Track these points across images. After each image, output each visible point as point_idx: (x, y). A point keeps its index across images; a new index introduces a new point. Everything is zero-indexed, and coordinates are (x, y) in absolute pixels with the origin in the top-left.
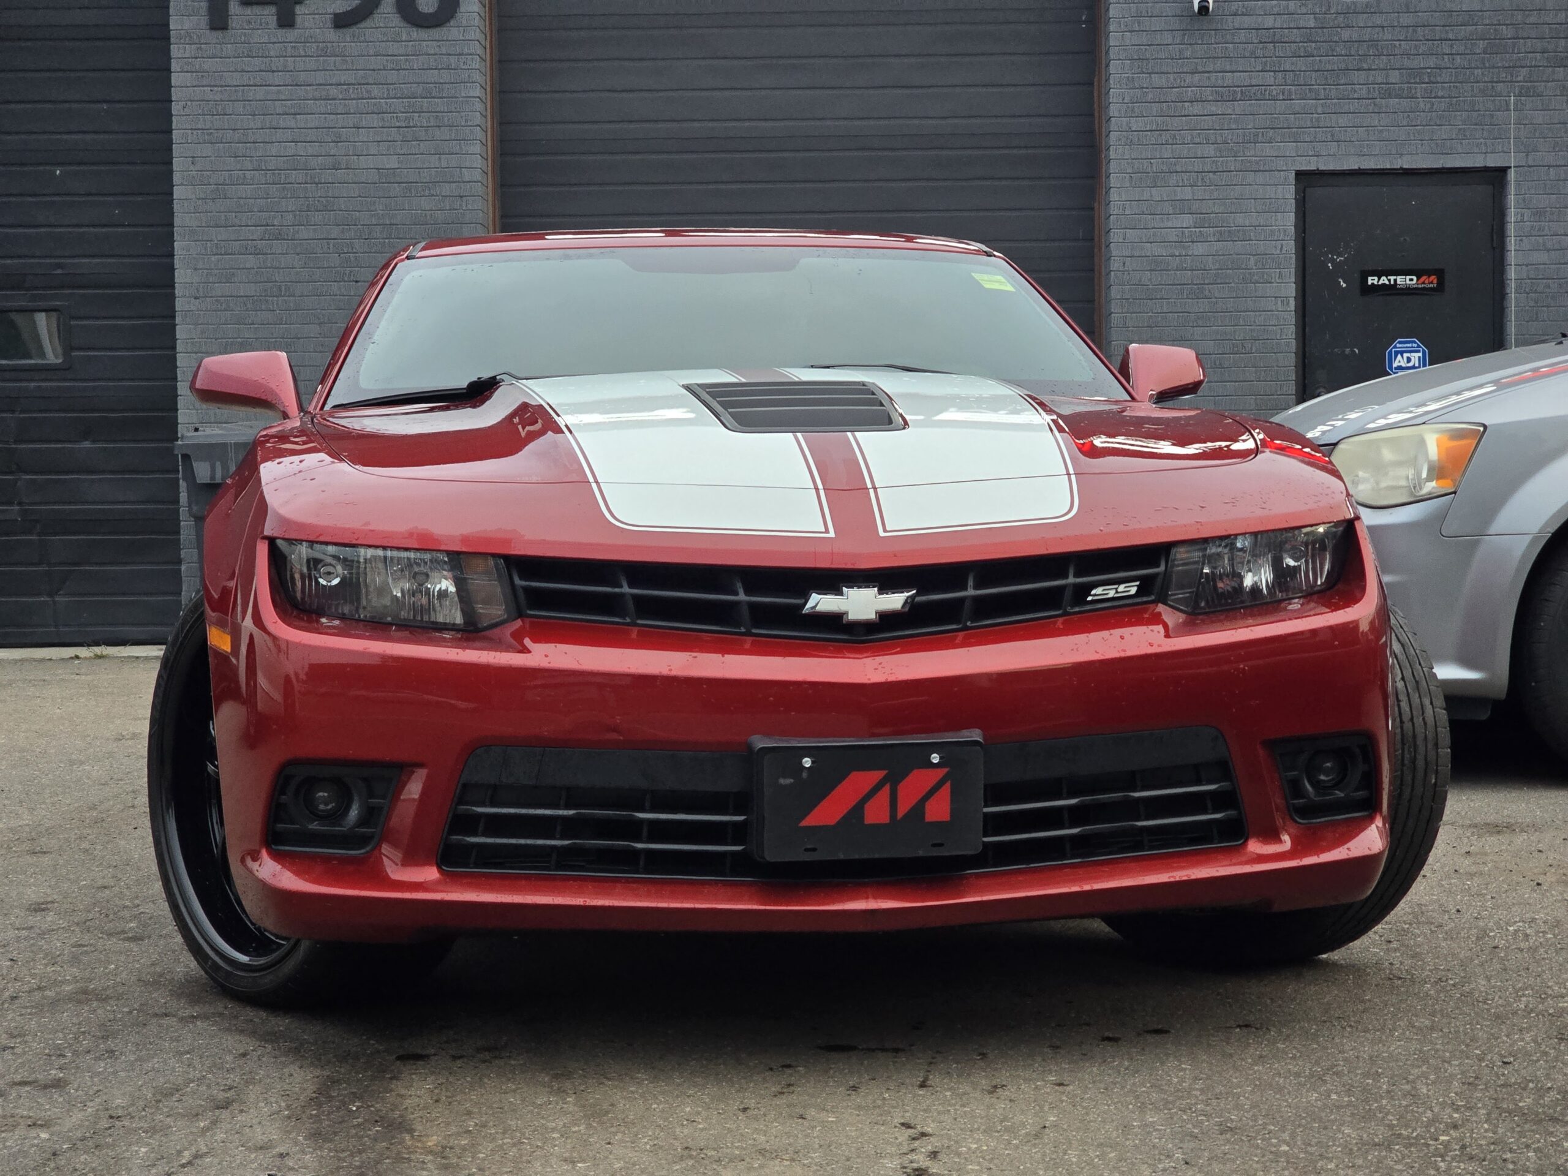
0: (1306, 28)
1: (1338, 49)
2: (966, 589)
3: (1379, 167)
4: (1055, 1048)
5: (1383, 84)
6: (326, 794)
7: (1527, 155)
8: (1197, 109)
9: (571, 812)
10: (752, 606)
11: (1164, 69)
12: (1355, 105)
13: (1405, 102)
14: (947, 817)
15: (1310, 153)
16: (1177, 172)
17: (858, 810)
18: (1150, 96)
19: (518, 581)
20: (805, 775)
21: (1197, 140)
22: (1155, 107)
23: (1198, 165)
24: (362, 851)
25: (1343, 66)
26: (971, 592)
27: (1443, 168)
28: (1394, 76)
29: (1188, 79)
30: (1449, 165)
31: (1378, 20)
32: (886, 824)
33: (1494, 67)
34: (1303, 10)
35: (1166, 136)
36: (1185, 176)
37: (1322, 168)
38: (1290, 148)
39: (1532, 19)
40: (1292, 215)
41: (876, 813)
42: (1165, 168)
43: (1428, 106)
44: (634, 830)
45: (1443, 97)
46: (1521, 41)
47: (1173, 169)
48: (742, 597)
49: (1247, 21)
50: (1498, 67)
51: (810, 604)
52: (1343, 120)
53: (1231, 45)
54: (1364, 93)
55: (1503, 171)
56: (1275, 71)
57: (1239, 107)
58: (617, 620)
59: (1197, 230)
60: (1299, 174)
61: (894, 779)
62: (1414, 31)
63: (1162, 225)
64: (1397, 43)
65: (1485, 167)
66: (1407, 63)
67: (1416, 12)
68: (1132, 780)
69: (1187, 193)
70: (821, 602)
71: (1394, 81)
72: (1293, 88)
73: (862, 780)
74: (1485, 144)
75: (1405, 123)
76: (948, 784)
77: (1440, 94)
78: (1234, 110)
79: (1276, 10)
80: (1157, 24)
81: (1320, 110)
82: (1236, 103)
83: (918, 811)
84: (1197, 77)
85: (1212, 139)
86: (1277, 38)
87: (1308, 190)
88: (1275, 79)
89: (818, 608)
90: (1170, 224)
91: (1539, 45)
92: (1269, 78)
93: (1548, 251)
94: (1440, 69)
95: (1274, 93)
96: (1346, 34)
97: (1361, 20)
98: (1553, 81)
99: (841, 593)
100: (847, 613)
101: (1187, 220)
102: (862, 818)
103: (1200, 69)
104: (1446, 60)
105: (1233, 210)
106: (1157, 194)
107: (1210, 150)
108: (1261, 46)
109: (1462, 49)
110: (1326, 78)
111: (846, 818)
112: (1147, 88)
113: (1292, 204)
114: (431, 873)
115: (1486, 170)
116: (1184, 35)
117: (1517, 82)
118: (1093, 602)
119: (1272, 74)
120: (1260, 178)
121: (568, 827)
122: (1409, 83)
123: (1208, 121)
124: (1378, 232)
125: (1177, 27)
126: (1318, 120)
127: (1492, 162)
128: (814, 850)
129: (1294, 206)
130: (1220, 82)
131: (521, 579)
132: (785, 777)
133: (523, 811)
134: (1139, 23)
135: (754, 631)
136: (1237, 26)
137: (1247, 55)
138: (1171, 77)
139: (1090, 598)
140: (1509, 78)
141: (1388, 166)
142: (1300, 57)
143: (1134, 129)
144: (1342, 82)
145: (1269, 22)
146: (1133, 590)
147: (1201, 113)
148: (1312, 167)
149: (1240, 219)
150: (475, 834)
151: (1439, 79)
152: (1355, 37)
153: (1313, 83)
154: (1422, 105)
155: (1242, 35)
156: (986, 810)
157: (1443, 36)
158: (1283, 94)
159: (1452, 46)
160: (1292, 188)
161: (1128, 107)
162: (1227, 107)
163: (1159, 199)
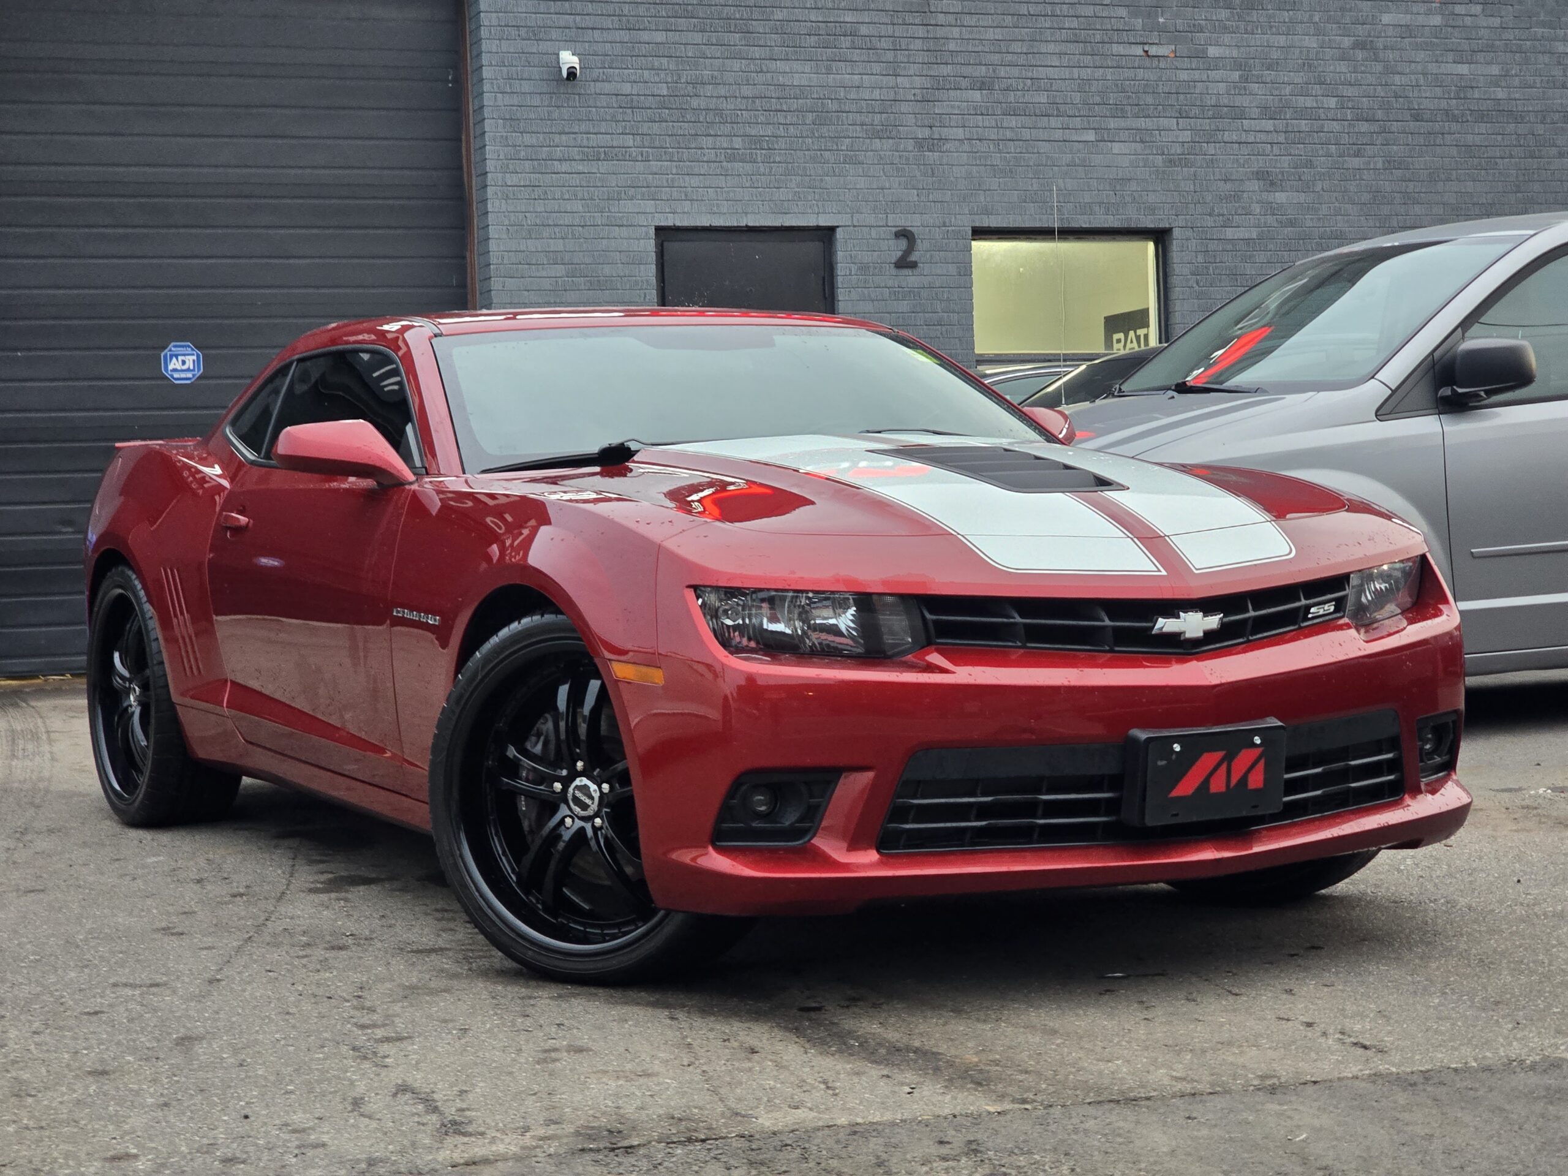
0: (660, 96)
1: (688, 116)
2: (1247, 611)
3: (727, 224)
4: (1271, 963)
5: (728, 149)
6: (762, 798)
7: (852, 217)
8: (565, 167)
9: (989, 799)
10: (1115, 629)
11: (534, 129)
12: (704, 168)
13: (748, 167)
14: (1261, 785)
15: (667, 210)
16: (549, 225)
17: (1206, 782)
18: (523, 154)
19: (928, 616)
20: (1174, 757)
21: (567, 197)
22: (527, 163)
23: (567, 219)
24: (801, 842)
25: (693, 132)
26: (1252, 613)
27: (782, 226)
28: (738, 143)
29: (557, 138)
30: (787, 224)
31: (722, 91)
32: (1221, 794)
33: (822, 137)
34: (657, 79)
35: (538, 192)
36: (557, 230)
37: (678, 224)
38: (649, 206)
39: (853, 96)
40: (654, 267)
41: (1217, 786)
42: (538, 222)
43: (767, 170)
44: (1031, 809)
45: (780, 162)
46: (844, 114)
47: (546, 222)
48: (1107, 622)
49: (607, 87)
50: (825, 137)
51: (1158, 626)
52: (695, 181)
53: (594, 109)
54: (713, 157)
55: (832, 230)
56: (633, 134)
57: (604, 166)
58: (1010, 644)
59: (570, 279)
60: (659, 230)
61: (1229, 758)
62: (754, 102)
63: (538, 275)
64: (739, 112)
65: (818, 226)
66: (750, 130)
67: (755, 85)
68: (1346, 753)
69: (559, 245)
70: (1165, 625)
71: (737, 147)
72: (649, 150)
73: (1209, 760)
74: (817, 205)
75: (748, 185)
76: (1262, 761)
77: (778, 159)
78: (598, 169)
79: (633, 78)
80: (526, 87)
81: (674, 171)
82: (600, 162)
83: (1243, 781)
84: (564, 137)
85: (580, 196)
86: (635, 104)
87: (665, 244)
88: (634, 141)
89: (1164, 630)
90: (544, 274)
91: (859, 118)
92: (629, 141)
93: (873, 301)
94: (776, 137)
95: (634, 154)
96: (695, 102)
97: (709, 90)
98: (872, 151)
99: (1178, 617)
100: (1184, 633)
101: (560, 270)
102: (1208, 788)
103: (566, 130)
104: (781, 129)
105: (601, 261)
106: (532, 245)
107: (578, 206)
108: (621, 110)
109: (795, 119)
110: (679, 143)
111: (1198, 789)
112: (520, 146)
113: (652, 257)
114: (872, 856)
115: (818, 228)
116: (551, 98)
117: (842, 150)
118: (1313, 618)
119: (631, 136)
120: (624, 232)
121: (982, 811)
122: (751, 149)
123: (576, 180)
124: (727, 283)
125: (544, 90)
126: (673, 180)
127: (824, 221)
128: (1177, 815)
129: (654, 258)
130: (585, 143)
131: (931, 613)
132: (1162, 760)
133: (952, 800)
134: (510, 85)
135: (1117, 649)
136: (598, 91)
137: (608, 118)
138: (541, 136)
139: (1310, 616)
140: (835, 147)
141: (735, 224)
142: (655, 122)
143: (509, 184)
144: (693, 146)
145: (627, 88)
146: (1332, 609)
147: (570, 171)
148: (670, 223)
149: (607, 270)
150: (907, 823)
151: (776, 147)
152: (703, 106)
153: (668, 145)
154: (762, 170)
155: (603, 101)
156: (1287, 776)
157: (778, 107)
158: (642, 155)
159: (786, 117)
160: (653, 242)
161: (503, 164)
162: (593, 167)
163: (534, 250)
